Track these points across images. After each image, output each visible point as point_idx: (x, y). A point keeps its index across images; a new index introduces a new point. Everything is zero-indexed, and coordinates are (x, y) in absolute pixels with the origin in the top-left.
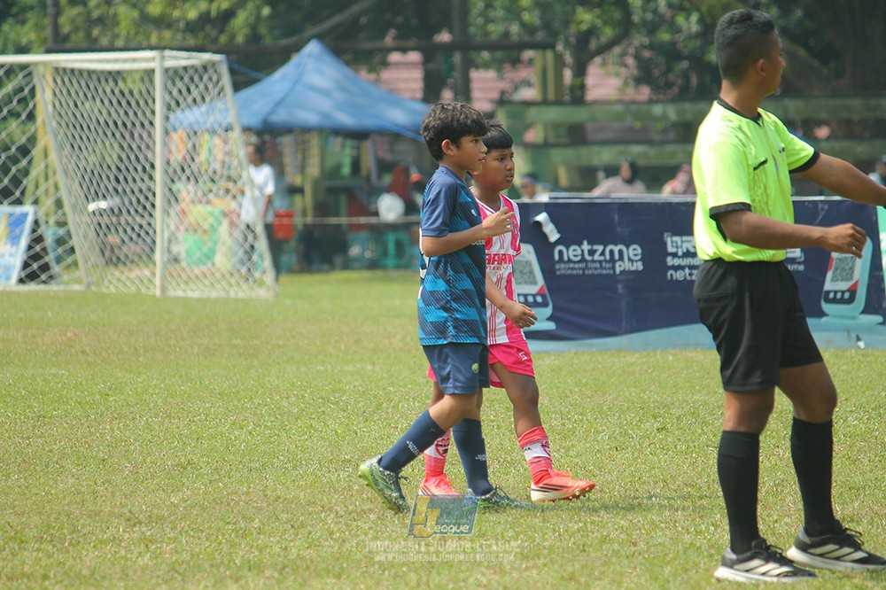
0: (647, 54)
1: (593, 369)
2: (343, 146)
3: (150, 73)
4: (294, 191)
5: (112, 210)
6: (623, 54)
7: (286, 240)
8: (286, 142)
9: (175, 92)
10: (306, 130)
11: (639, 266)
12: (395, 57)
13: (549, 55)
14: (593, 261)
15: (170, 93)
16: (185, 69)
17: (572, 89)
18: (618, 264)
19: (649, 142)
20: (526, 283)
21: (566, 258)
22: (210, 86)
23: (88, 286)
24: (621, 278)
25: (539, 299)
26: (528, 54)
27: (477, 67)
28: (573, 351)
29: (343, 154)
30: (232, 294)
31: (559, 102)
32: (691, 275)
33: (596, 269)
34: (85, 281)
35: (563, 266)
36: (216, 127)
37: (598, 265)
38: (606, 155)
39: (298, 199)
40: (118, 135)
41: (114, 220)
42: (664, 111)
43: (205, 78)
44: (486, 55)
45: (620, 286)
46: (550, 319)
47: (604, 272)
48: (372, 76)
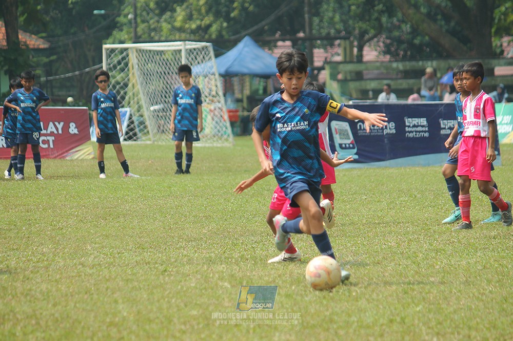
0: (388, 41)
1: (376, 175)
2: (260, 81)
3: (180, 51)
4: (239, 101)
5: (163, 110)
6: (378, 41)
7: (236, 122)
8: (235, 80)
9: (190, 59)
10: (243, 75)
11: (394, 131)
12: (280, 43)
13: (347, 42)
14: (374, 129)
15: (188, 59)
16: (195, 49)
17: (357, 56)
18: (385, 131)
19: (392, 79)
20: (346, 139)
21: (362, 128)
22: (205, 56)
23: (154, 141)
24: (386, 136)
25: (351, 146)
26: (337, 42)
27: (315, 48)
28: (366, 167)
29: (259, 85)
30: (215, 145)
31: (351, 62)
32: (416, 135)
33: (375, 133)
34: (152, 139)
35: (361, 131)
36: (208, 73)
37: (376, 131)
38: (373, 85)
39: (240, 104)
40: (166, 77)
41: (164, 113)
42: (398, 66)
43: (203, 53)
44: (319, 42)
45: (386, 140)
46: (356, 154)
47: (379, 134)
48: (270, 52)
